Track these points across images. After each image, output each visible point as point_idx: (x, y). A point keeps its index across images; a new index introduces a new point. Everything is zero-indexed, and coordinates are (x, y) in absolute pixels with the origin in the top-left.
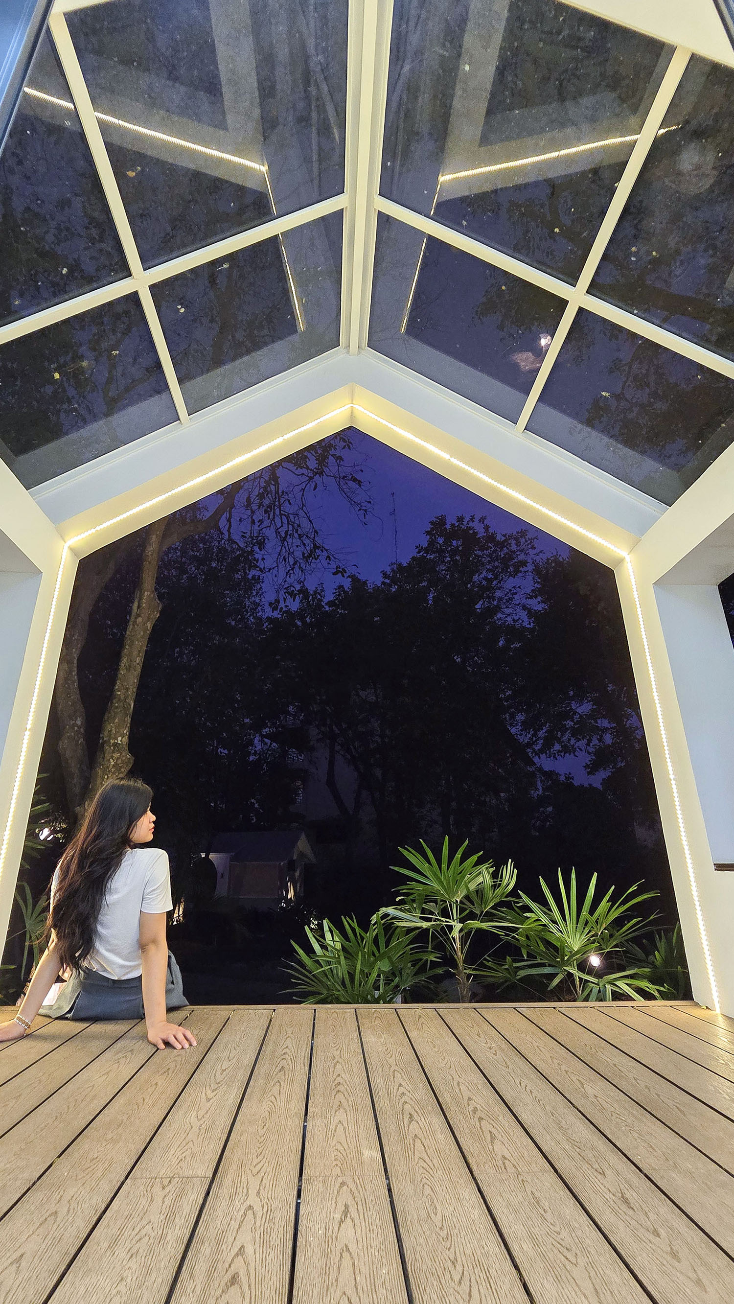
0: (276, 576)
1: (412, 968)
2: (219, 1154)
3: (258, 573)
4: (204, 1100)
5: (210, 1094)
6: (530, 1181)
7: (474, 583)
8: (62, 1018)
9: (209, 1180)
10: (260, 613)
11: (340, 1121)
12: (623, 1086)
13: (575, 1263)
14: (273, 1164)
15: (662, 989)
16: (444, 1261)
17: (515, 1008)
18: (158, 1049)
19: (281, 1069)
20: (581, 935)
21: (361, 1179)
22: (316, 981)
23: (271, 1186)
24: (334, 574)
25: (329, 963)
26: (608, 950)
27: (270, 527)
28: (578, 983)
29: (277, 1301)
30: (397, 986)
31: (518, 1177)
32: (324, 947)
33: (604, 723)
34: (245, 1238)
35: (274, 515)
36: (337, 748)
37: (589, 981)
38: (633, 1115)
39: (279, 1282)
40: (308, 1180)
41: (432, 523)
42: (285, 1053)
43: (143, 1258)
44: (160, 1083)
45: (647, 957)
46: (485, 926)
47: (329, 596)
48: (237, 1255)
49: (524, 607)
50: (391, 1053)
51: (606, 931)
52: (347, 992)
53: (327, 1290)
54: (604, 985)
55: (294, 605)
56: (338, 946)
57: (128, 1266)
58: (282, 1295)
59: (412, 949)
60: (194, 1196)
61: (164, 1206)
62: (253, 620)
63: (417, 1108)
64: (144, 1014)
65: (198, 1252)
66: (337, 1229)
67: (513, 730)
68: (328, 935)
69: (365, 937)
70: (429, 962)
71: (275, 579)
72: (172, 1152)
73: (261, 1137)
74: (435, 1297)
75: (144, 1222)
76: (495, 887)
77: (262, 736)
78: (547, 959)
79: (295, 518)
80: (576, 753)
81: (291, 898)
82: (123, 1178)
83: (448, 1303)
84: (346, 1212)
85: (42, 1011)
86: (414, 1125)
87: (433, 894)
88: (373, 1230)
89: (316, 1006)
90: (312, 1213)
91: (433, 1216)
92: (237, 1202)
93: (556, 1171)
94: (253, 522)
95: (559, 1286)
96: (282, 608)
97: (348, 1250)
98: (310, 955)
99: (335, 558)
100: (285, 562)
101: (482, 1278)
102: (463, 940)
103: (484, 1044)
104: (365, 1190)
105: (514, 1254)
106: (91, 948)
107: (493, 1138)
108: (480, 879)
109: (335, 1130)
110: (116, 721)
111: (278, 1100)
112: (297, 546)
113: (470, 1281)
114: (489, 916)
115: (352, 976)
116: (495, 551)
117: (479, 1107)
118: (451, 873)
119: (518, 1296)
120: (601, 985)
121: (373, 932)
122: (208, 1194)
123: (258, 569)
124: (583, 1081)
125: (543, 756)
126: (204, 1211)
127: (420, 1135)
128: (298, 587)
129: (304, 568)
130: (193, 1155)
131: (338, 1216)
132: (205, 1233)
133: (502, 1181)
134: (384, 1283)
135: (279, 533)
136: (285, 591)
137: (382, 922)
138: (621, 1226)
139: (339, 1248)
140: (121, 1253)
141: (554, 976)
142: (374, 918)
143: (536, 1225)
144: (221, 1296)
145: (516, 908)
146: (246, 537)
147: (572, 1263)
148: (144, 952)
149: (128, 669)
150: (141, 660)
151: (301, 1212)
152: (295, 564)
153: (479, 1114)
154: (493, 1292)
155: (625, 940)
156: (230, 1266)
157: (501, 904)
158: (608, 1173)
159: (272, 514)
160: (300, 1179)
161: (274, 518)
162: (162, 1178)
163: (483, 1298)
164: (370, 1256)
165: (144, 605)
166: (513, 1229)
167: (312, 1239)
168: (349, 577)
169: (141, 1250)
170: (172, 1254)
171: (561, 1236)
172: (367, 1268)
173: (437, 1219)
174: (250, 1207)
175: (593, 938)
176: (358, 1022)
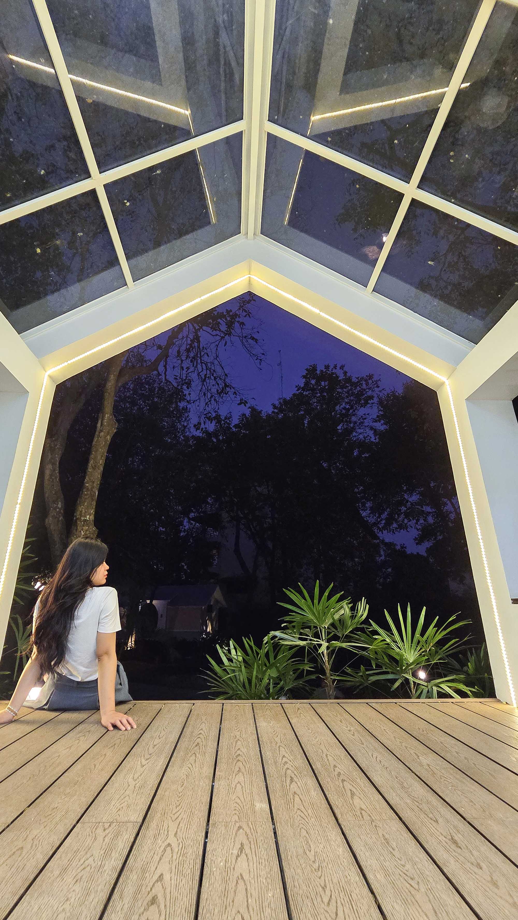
0: (198, 406)
1: (293, 675)
2: (148, 805)
3: (186, 404)
4: (139, 767)
5: (144, 762)
6: (381, 826)
7: (336, 412)
8: (41, 709)
9: (139, 824)
10: (188, 433)
11: (239, 782)
12: (448, 757)
13: (418, 889)
14: (188, 813)
15: (474, 690)
16: (316, 887)
17: (367, 703)
18: (108, 730)
19: (196, 745)
20: (414, 651)
21: (254, 825)
22: (225, 684)
23: (186, 829)
24: (238, 404)
25: (234, 671)
26: (435, 662)
27: (194, 372)
28: (412, 686)
29: (186, 918)
30: (282, 688)
31: (372, 824)
32: (230, 660)
33: (428, 509)
34: (164, 868)
35: (197, 364)
36: (242, 527)
37: (420, 684)
38: (457, 779)
39: (189, 902)
40: (214, 824)
41: (307, 370)
42: (200, 734)
43: (85, 883)
44: (108, 754)
45: (462, 668)
46: (344, 645)
47: (235, 421)
48: (157, 881)
49: (372, 428)
50: (277, 733)
51: (433, 648)
52: (247, 692)
53: (226, 909)
54: (432, 687)
55: (211, 427)
56: (240, 659)
57: (74, 888)
58: (190, 913)
59: (293, 662)
60: (127, 836)
61: (104, 844)
62: (182, 438)
63: (295, 772)
64: (99, 706)
65: (128, 878)
66: (234, 861)
67: (364, 514)
68: (233, 652)
69: (259, 652)
70: (305, 670)
71: (198, 408)
72: (113, 803)
73: (180, 793)
74: (309, 915)
75: (88, 855)
76: (353, 617)
77: (190, 519)
78: (390, 669)
79: (211, 365)
80: (409, 530)
81: (209, 632)
82: (75, 822)
83: (319, 919)
84: (241, 849)
85: (25, 704)
86: (293, 785)
87: (309, 622)
88: (262, 863)
89: (224, 701)
90: (215, 850)
91: (308, 852)
92: (159, 840)
93: (400, 819)
94: (182, 368)
95: (406, 907)
96: (202, 429)
97: (242, 878)
98: (220, 665)
99: (239, 393)
100: (205, 396)
101: (346, 901)
102: (330, 655)
103: (345, 728)
104: (257, 833)
105: (371, 881)
106: (63, 658)
107: (353, 794)
108: (342, 612)
109: (235, 789)
110: (86, 504)
111: (194, 767)
112: (213, 385)
113: (337, 902)
114: (348, 638)
115: (250, 681)
116: (351, 389)
117: (342, 772)
118: (321, 608)
119: (374, 915)
120: (429, 687)
121: (265, 649)
122: (138, 834)
123: (186, 401)
124: (419, 754)
125: (385, 532)
126: (134, 847)
127: (298, 792)
128: (214, 415)
129: (218, 400)
130: (128, 806)
131: (235, 852)
132: (134, 864)
133: (360, 826)
134: (269, 904)
135: (200, 376)
136: (205, 416)
137: (272, 642)
138: (452, 861)
139: (236, 876)
140: (69, 879)
141: (395, 680)
142: (266, 639)
143: (386, 859)
144: (143, 913)
145: (368, 632)
146: (177, 379)
147: (415, 889)
148: (99, 661)
149: (94, 468)
150: (103, 462)
151: (208, 849)
152: (212, 396)
153: (342, 777)
154: (354, 911)
155: (446, 656)
156: (151, 889)
157: (357, 629)
158: (440, 820)
159: (195, 364)
160: (208, 824)
161: (197, 365)
162: (104, 823)
163: (347, 917)
164: (259, 883)
165: (105, 423)
166: (369, 862)
167: (215, 869)
168: (250, 408)
169: (84, 877)
170: (108, 880)
171: (406, 868)
172: (257, 893)
173: (311, 855)
174: (169, 845)
175: (424, 653)
176: (254, 712)
